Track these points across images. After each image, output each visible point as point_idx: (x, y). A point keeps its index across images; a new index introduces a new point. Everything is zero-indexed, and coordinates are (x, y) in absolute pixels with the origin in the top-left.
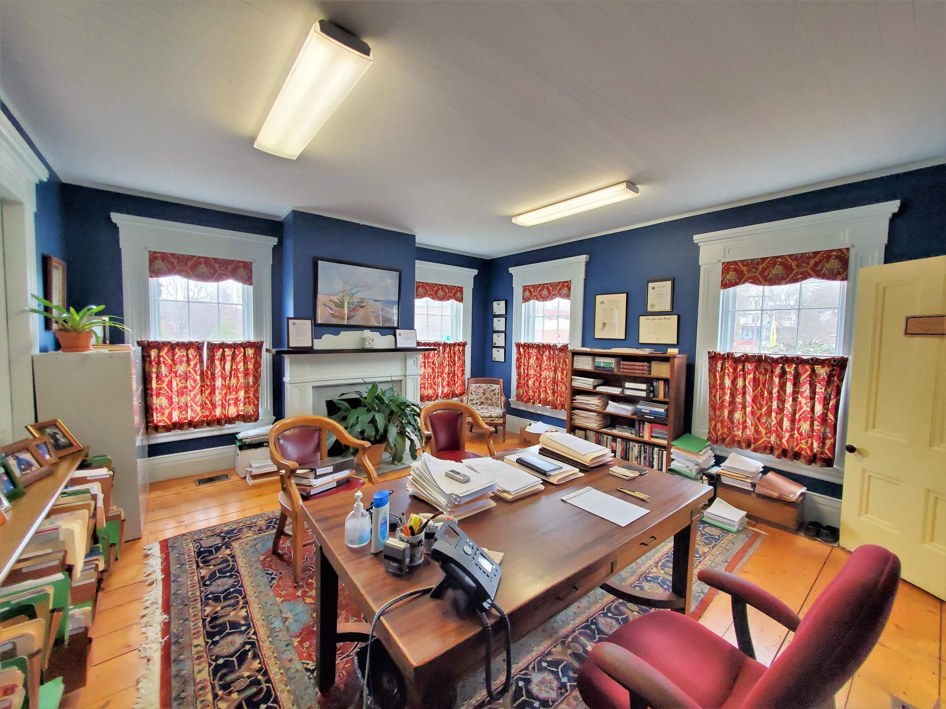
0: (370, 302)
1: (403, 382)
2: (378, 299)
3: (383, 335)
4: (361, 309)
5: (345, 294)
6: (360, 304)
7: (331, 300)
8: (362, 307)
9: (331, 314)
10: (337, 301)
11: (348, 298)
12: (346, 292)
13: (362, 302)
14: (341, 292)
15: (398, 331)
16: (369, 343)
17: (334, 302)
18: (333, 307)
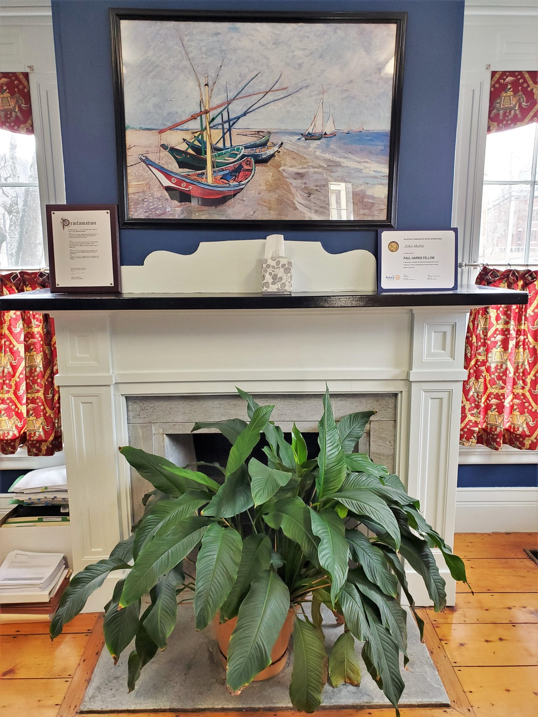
0: (291, 143)
1: (402, 400)
2: (318, 130)
3: (331, 249)
4: (259, 169)
5: (205, 123)
6: (257, 151)
7: (164, 146)
8: (265, 161)
9: (168, 189)
10: (183, 147)
11: (216, 134)
12: (212, 114)
13: (264, 145)
14: (194, 118)
15: (387, 237)
16: (275, 277)
17: (173, 151)
18: (174, 166)
